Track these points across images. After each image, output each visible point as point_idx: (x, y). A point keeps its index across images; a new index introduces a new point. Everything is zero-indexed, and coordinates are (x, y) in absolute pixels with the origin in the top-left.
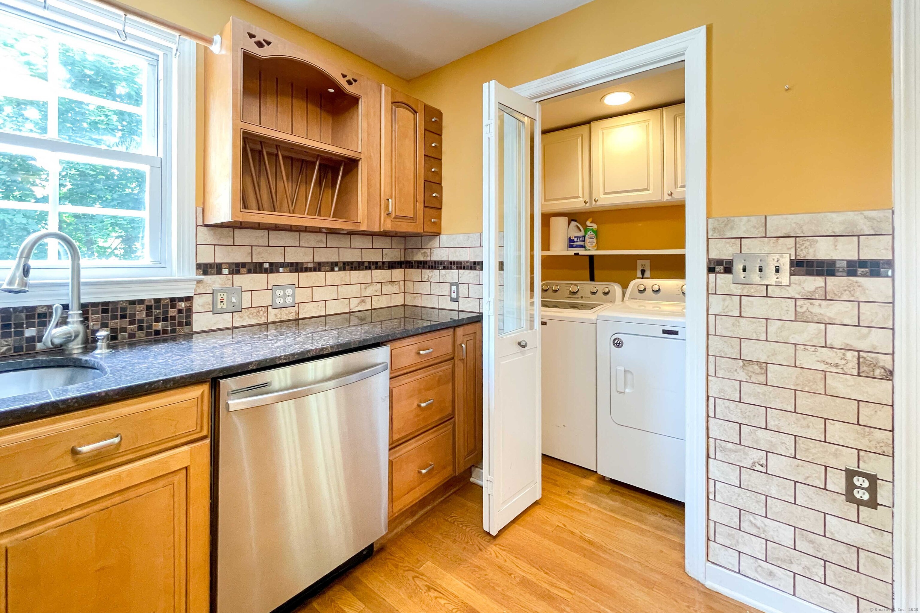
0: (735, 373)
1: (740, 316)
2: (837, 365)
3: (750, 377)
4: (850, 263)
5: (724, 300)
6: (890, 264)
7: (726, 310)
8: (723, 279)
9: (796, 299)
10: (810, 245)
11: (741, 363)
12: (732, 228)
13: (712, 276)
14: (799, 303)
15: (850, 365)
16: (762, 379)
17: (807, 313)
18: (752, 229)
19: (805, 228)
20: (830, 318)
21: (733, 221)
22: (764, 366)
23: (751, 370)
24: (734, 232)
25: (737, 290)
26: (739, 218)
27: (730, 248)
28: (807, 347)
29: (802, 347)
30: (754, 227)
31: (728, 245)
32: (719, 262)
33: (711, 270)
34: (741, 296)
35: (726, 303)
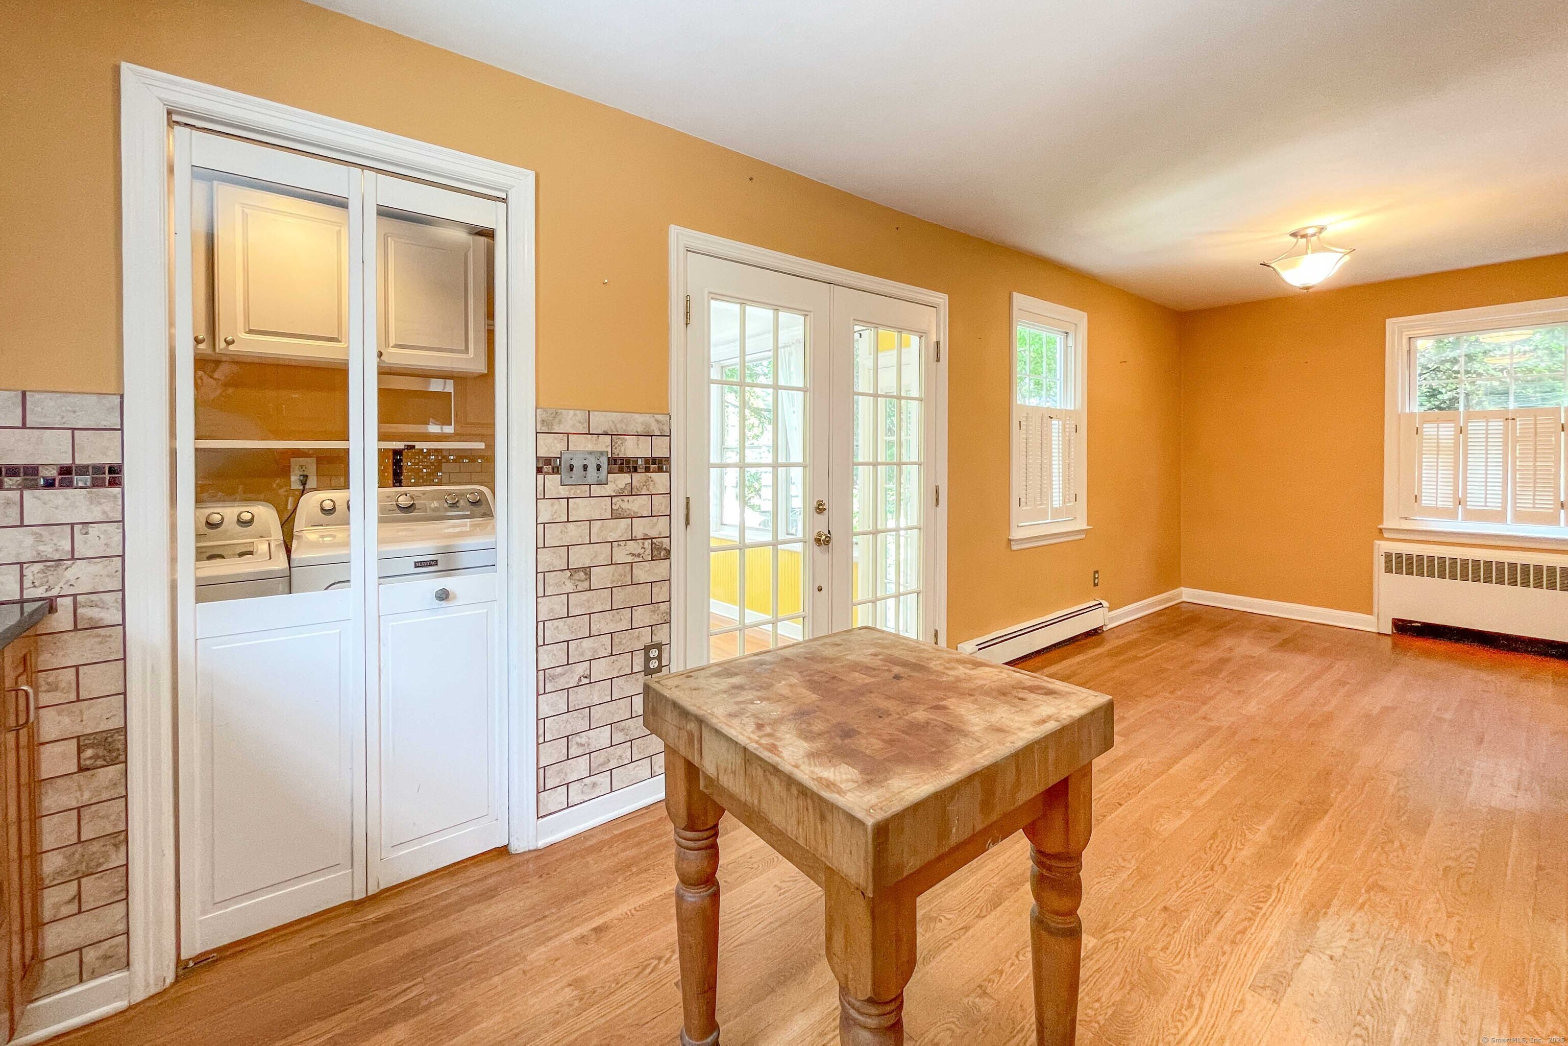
0: (563, 586)
1: (568, 521)
2: (639, 555)
3: (576, 586)
4: (647, 460)
5: (552, 505)
6: (668, 460)
7: (555, 517)
8: (553, 481)
9: (612, 497)
10: (622, 444)
11: (568, 573)
12: (560, 422)
13: (541, 477)
14: (614, 500)
15: (647, 553)
16: (586, 585)
17: (620, 509)
18: (578, 424)
19: (618, 426)
20: (634, 512)
21: (561, 413)
22: (587, 570)
23: (578, 578)
24: (562, 426)
25: (564, 492)
26: (566, 411)
27: (558, 445)
28: (620, 543)
29: (616, 543)
30: (580, 422)
31: (556, 442)
32: (548, 461)
33: (539, 470)
34: (568, 498)
35: (556, 507)
